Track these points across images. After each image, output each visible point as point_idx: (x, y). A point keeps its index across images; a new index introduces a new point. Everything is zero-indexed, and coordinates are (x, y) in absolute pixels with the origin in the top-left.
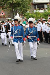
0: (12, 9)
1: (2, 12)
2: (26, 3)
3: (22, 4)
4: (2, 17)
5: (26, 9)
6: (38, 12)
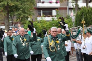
0: (6, 14)
5: (27, 15)
6: (44, 20)
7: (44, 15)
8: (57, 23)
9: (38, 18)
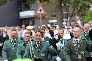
1: (40, 8)
4: (39, 18)
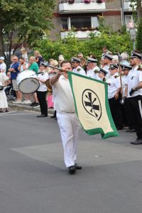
2: (38, 13)
3: (29, 14)
5: (39, 29)
6: (74, 38)
7: (75, 29)
8: (100, 44)
9: (62, 33)
